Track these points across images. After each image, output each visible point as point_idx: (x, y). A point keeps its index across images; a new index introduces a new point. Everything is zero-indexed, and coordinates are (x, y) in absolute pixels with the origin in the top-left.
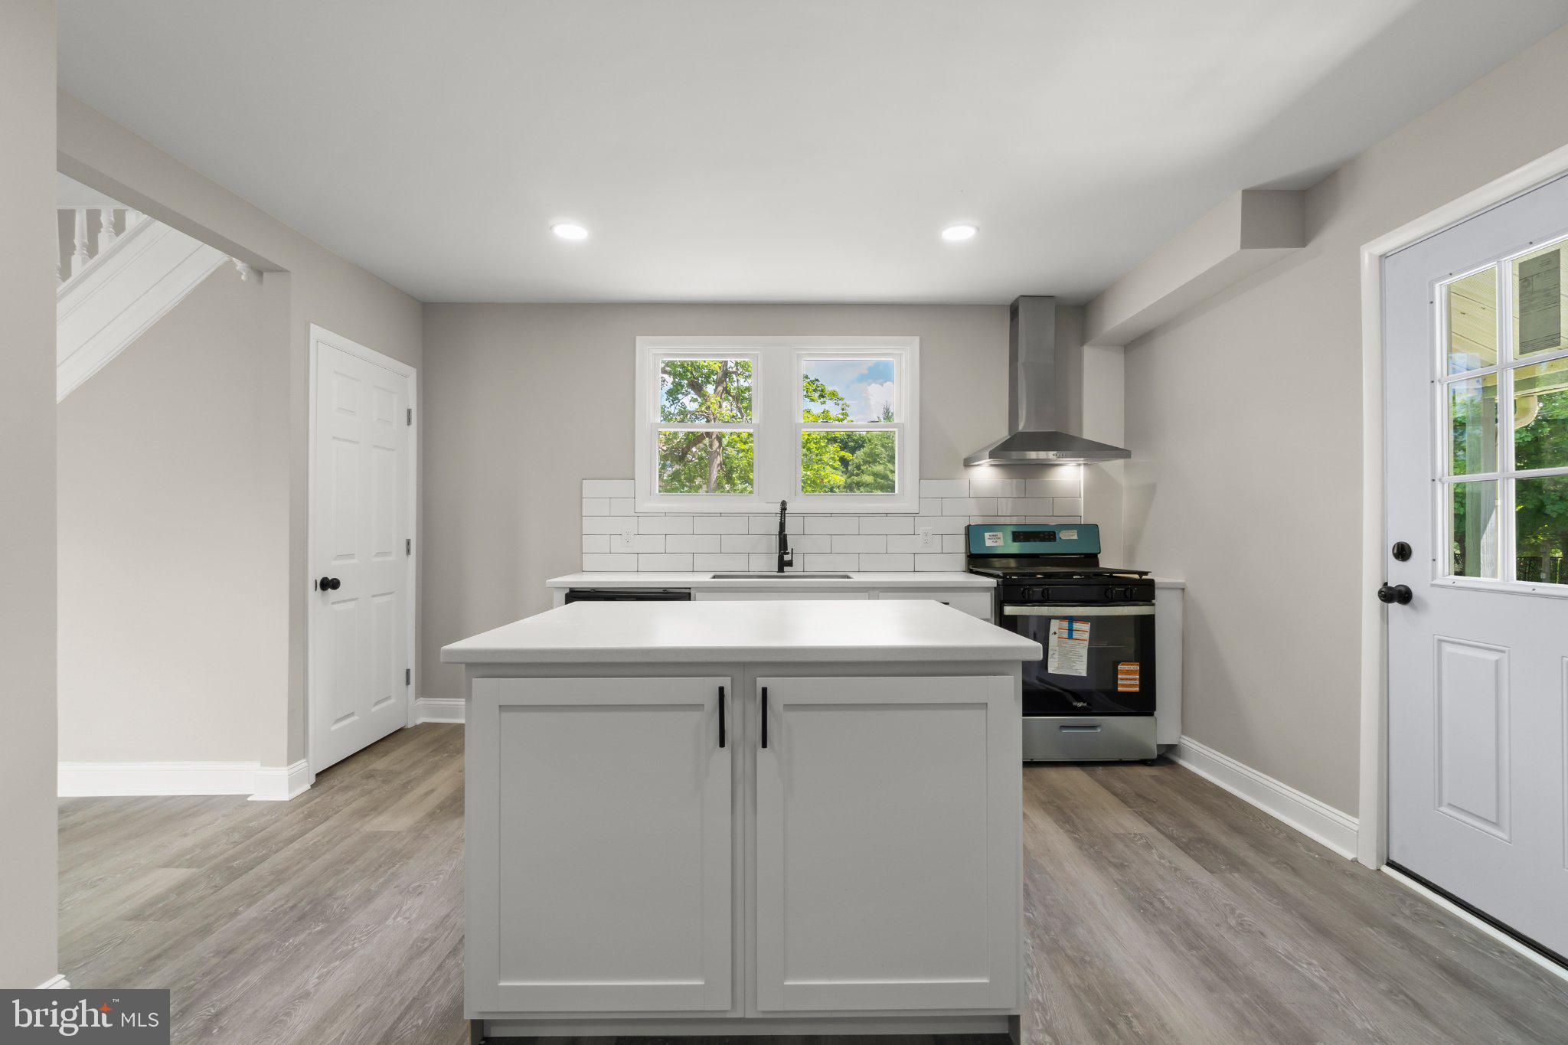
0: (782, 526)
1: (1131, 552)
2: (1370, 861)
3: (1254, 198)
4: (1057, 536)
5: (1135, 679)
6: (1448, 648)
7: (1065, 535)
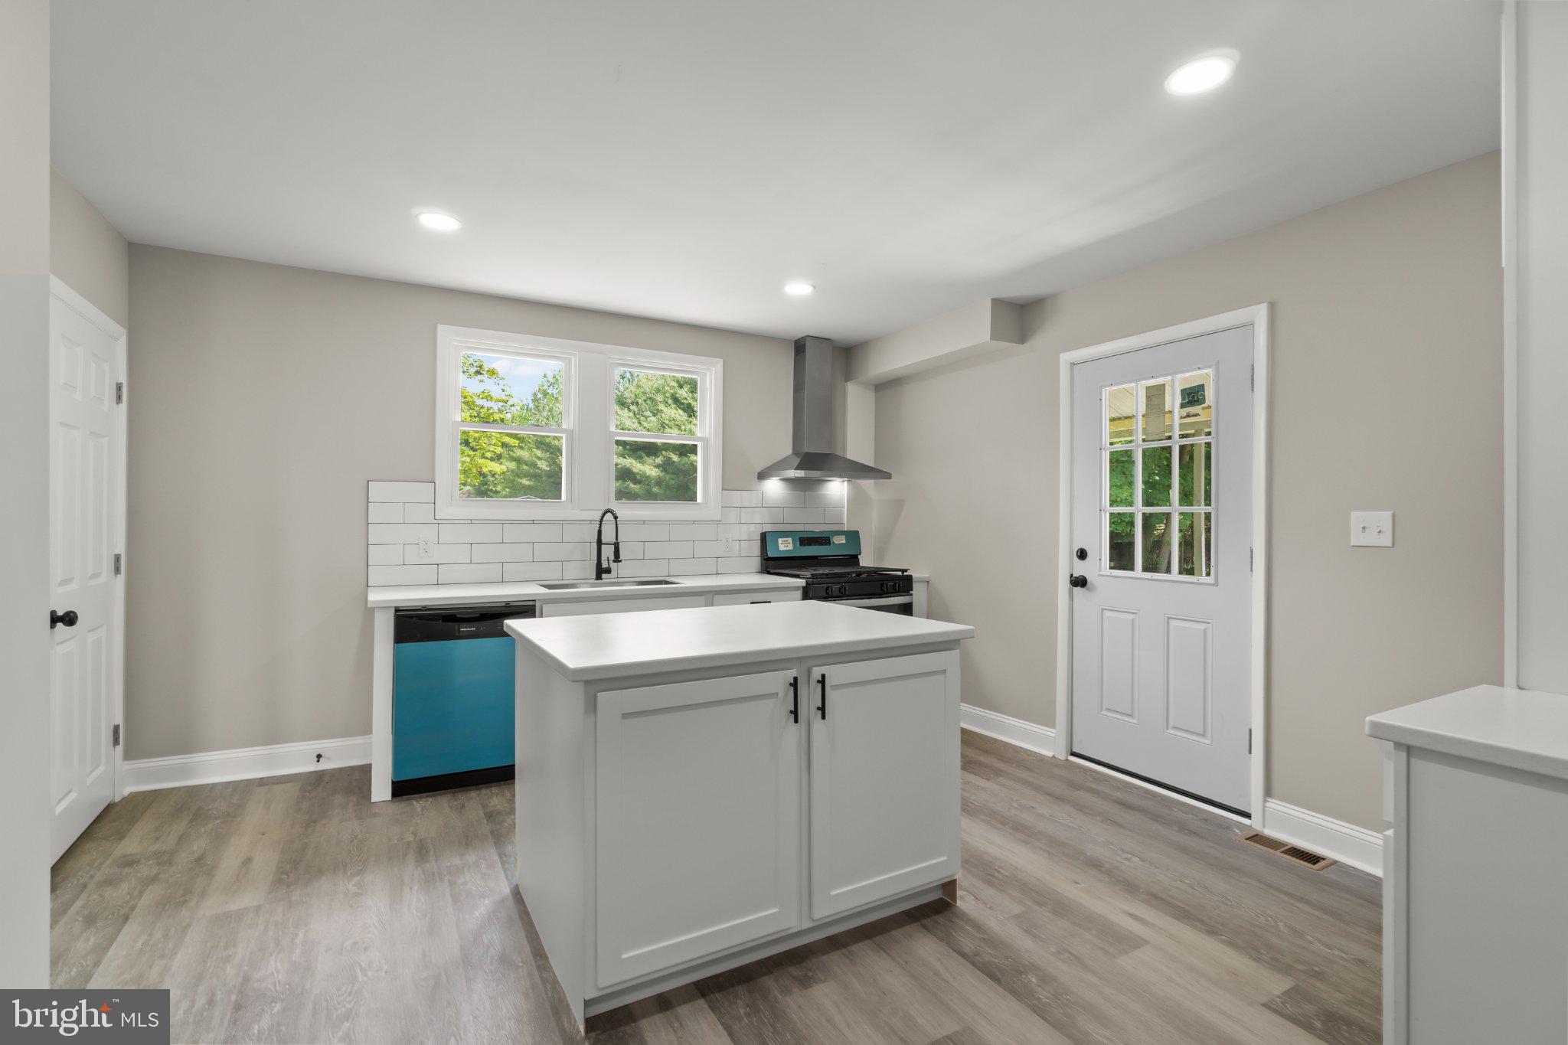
0: (600, 532)
1: (880, 552)
2: (1062, 755)
3: (998, 304)
4: (831, 541)
6: (1107, 614)
7: (836, 540)
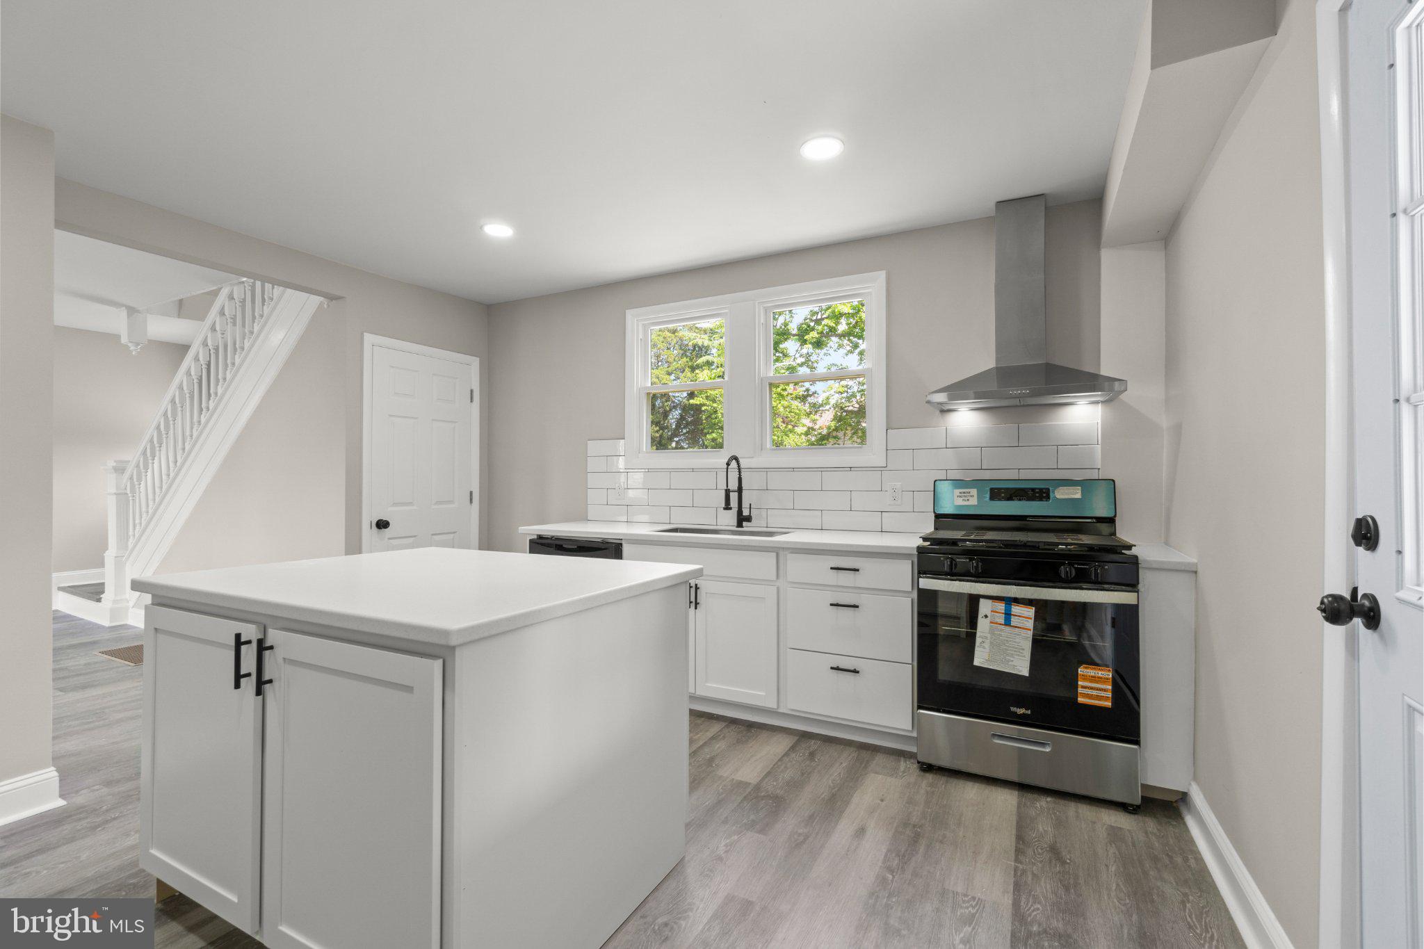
4: (1051, 495)
5: (1105, 690)
7: (1061, 494)
